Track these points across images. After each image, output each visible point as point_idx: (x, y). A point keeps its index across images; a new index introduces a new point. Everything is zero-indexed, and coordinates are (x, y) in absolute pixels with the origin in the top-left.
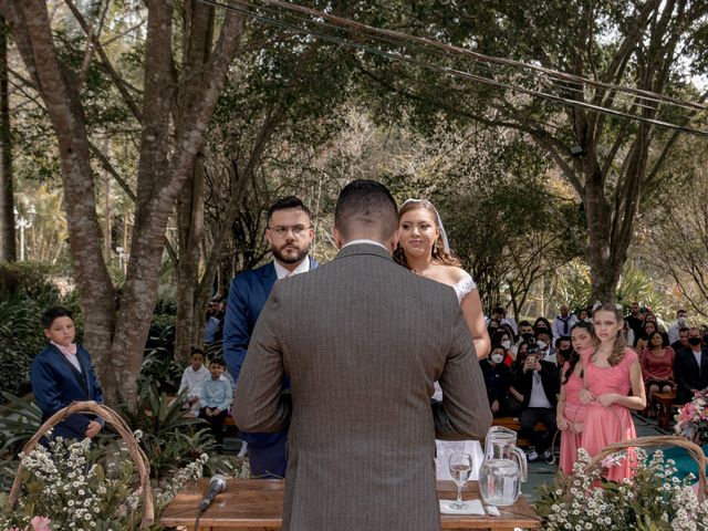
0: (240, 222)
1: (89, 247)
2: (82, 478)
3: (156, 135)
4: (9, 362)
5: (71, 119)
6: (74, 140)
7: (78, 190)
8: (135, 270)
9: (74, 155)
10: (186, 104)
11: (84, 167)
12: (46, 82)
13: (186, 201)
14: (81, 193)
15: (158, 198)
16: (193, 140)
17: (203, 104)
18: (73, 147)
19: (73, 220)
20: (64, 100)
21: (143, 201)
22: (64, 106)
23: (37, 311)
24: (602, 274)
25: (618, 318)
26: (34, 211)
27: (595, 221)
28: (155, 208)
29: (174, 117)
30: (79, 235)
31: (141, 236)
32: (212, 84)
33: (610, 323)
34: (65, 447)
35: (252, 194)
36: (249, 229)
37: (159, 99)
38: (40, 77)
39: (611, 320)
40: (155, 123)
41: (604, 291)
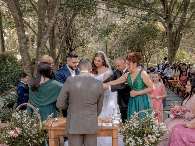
0: (68, 39)
1: (25, 52)
2: (26, 120)
3: (42, 21)
4: (5, 81)
5: (18, 17)
6: (20, 23)
7: (21, 37)
8: (38, 58)
9: (20, 27)
10: (51, 8)
11: (23, 30)
12: (11, 7)
13: (52, 36)
14: (22, 37)
15: (43, 39)
16: (52, 23)
17: (54, 12)
18: (19, 25)
19: (21, 45)
20: (16, 12)
21: (39, 39)
22: (16, 13)
23: (11, 66)
24: (171, 53)
25: (159, 76)
26: (9, 34)
27: (170, 38)
28: (42, 41)
29: (47, 12)
30: (22, 49)
31: (39, 49)
32: (57, 7)
33: (156, 77)
34: (22, 112)
35: (71, 31)
36: (71, 41)
37: (42, 11)
38: (9, 5)
39: (157, 76)
40: (42, 17)
41: (172, 58)
